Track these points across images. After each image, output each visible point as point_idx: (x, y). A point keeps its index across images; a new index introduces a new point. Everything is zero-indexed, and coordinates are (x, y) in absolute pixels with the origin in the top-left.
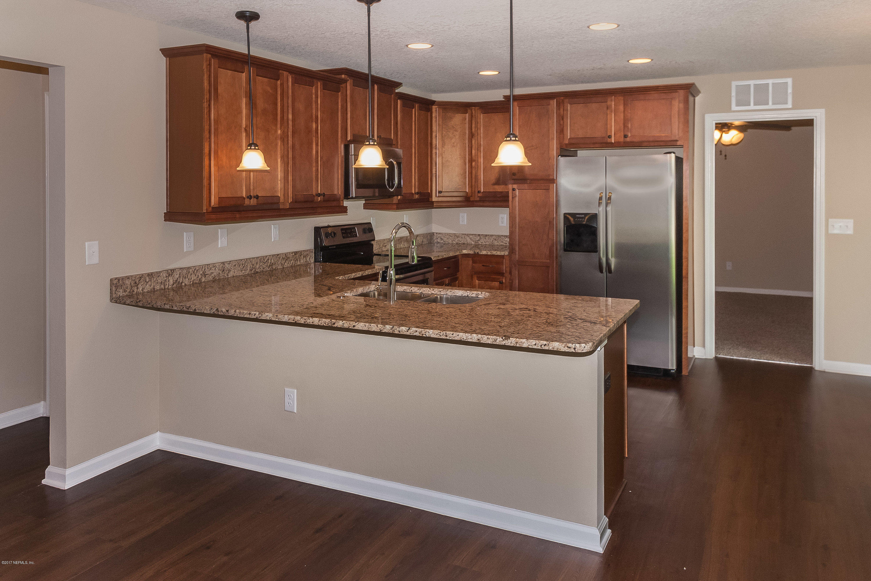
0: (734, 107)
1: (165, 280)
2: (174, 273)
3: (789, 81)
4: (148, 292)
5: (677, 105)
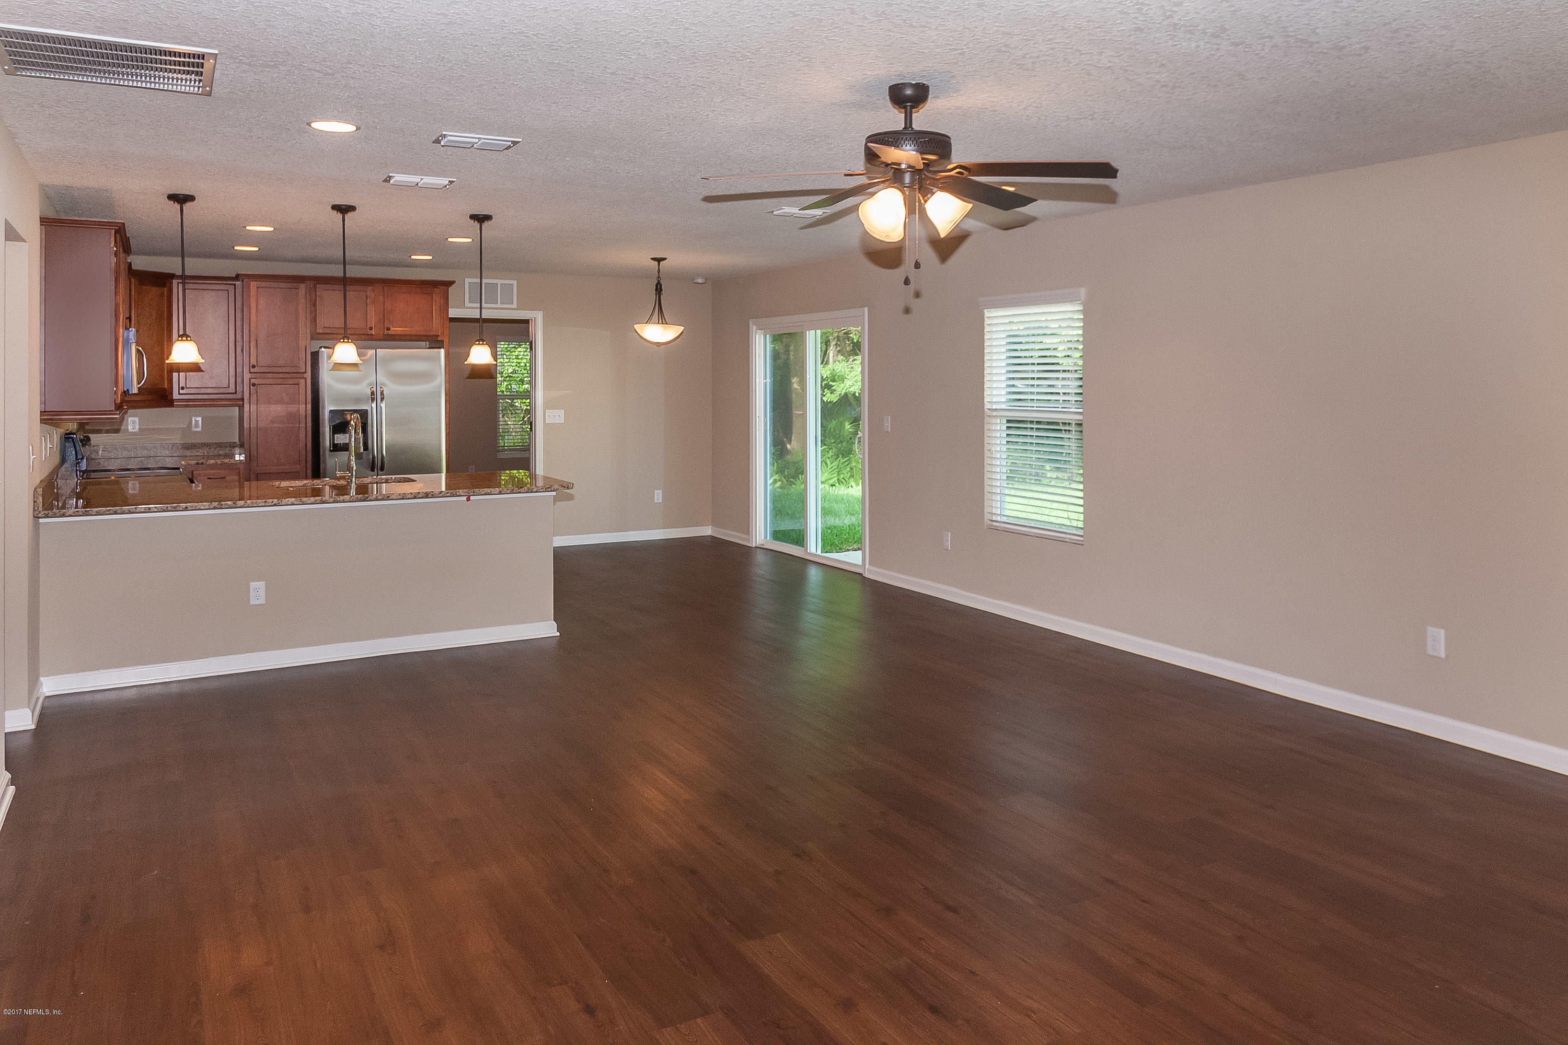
0: (467, 304)
3: (515, 283)
5: (437, 298)
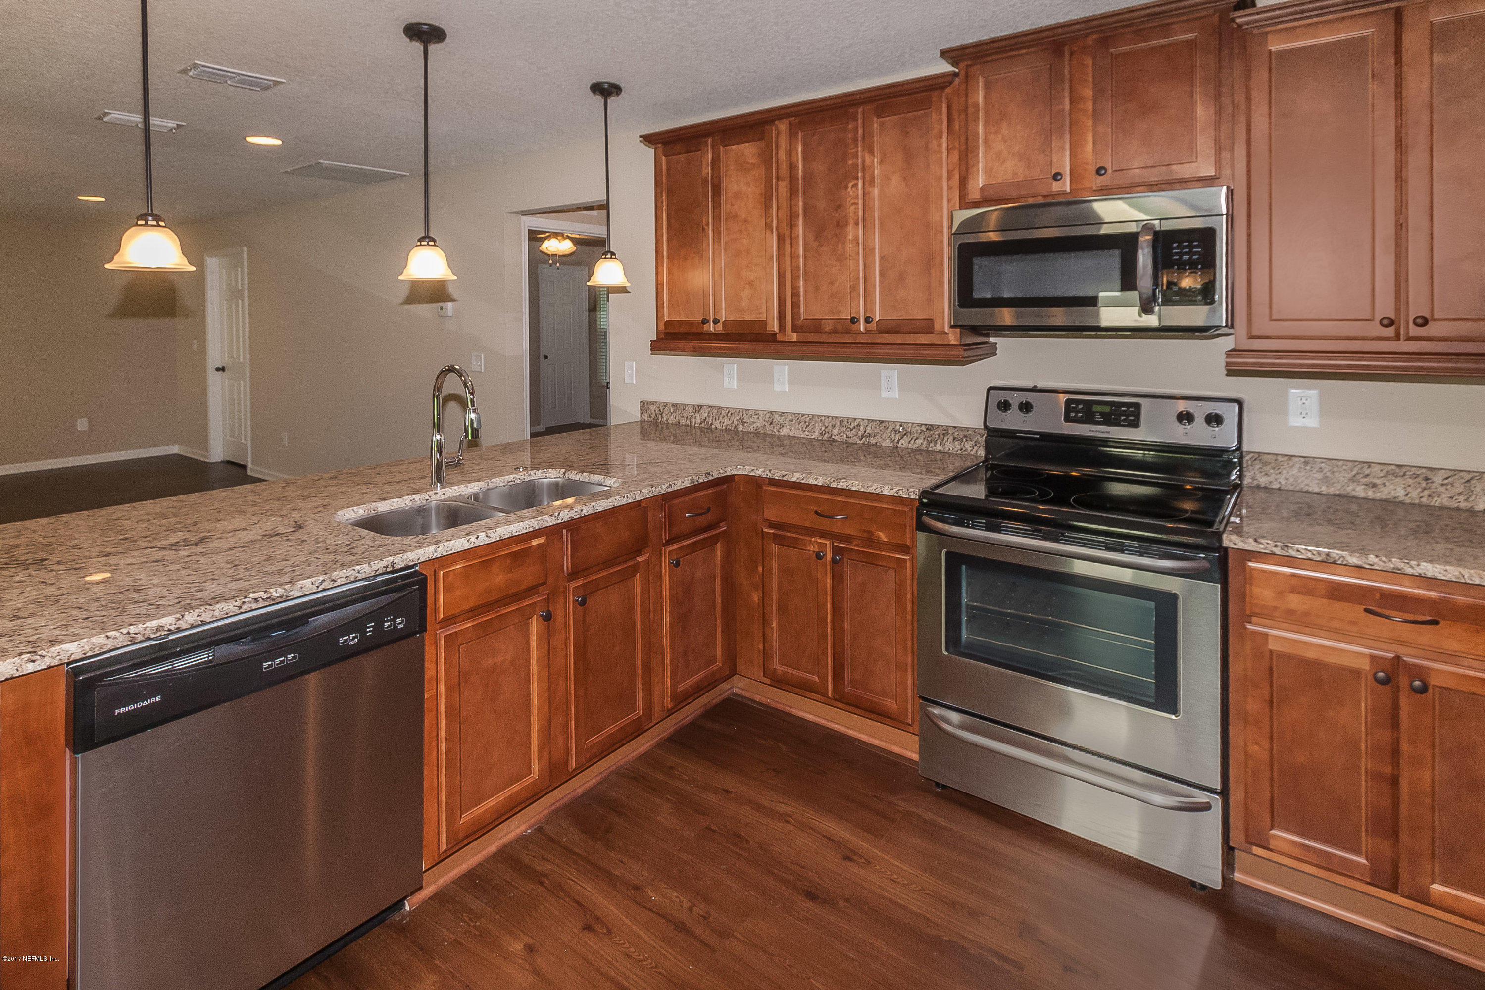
1: (692, 416)
2: (702, 411)
4: (672, 424)
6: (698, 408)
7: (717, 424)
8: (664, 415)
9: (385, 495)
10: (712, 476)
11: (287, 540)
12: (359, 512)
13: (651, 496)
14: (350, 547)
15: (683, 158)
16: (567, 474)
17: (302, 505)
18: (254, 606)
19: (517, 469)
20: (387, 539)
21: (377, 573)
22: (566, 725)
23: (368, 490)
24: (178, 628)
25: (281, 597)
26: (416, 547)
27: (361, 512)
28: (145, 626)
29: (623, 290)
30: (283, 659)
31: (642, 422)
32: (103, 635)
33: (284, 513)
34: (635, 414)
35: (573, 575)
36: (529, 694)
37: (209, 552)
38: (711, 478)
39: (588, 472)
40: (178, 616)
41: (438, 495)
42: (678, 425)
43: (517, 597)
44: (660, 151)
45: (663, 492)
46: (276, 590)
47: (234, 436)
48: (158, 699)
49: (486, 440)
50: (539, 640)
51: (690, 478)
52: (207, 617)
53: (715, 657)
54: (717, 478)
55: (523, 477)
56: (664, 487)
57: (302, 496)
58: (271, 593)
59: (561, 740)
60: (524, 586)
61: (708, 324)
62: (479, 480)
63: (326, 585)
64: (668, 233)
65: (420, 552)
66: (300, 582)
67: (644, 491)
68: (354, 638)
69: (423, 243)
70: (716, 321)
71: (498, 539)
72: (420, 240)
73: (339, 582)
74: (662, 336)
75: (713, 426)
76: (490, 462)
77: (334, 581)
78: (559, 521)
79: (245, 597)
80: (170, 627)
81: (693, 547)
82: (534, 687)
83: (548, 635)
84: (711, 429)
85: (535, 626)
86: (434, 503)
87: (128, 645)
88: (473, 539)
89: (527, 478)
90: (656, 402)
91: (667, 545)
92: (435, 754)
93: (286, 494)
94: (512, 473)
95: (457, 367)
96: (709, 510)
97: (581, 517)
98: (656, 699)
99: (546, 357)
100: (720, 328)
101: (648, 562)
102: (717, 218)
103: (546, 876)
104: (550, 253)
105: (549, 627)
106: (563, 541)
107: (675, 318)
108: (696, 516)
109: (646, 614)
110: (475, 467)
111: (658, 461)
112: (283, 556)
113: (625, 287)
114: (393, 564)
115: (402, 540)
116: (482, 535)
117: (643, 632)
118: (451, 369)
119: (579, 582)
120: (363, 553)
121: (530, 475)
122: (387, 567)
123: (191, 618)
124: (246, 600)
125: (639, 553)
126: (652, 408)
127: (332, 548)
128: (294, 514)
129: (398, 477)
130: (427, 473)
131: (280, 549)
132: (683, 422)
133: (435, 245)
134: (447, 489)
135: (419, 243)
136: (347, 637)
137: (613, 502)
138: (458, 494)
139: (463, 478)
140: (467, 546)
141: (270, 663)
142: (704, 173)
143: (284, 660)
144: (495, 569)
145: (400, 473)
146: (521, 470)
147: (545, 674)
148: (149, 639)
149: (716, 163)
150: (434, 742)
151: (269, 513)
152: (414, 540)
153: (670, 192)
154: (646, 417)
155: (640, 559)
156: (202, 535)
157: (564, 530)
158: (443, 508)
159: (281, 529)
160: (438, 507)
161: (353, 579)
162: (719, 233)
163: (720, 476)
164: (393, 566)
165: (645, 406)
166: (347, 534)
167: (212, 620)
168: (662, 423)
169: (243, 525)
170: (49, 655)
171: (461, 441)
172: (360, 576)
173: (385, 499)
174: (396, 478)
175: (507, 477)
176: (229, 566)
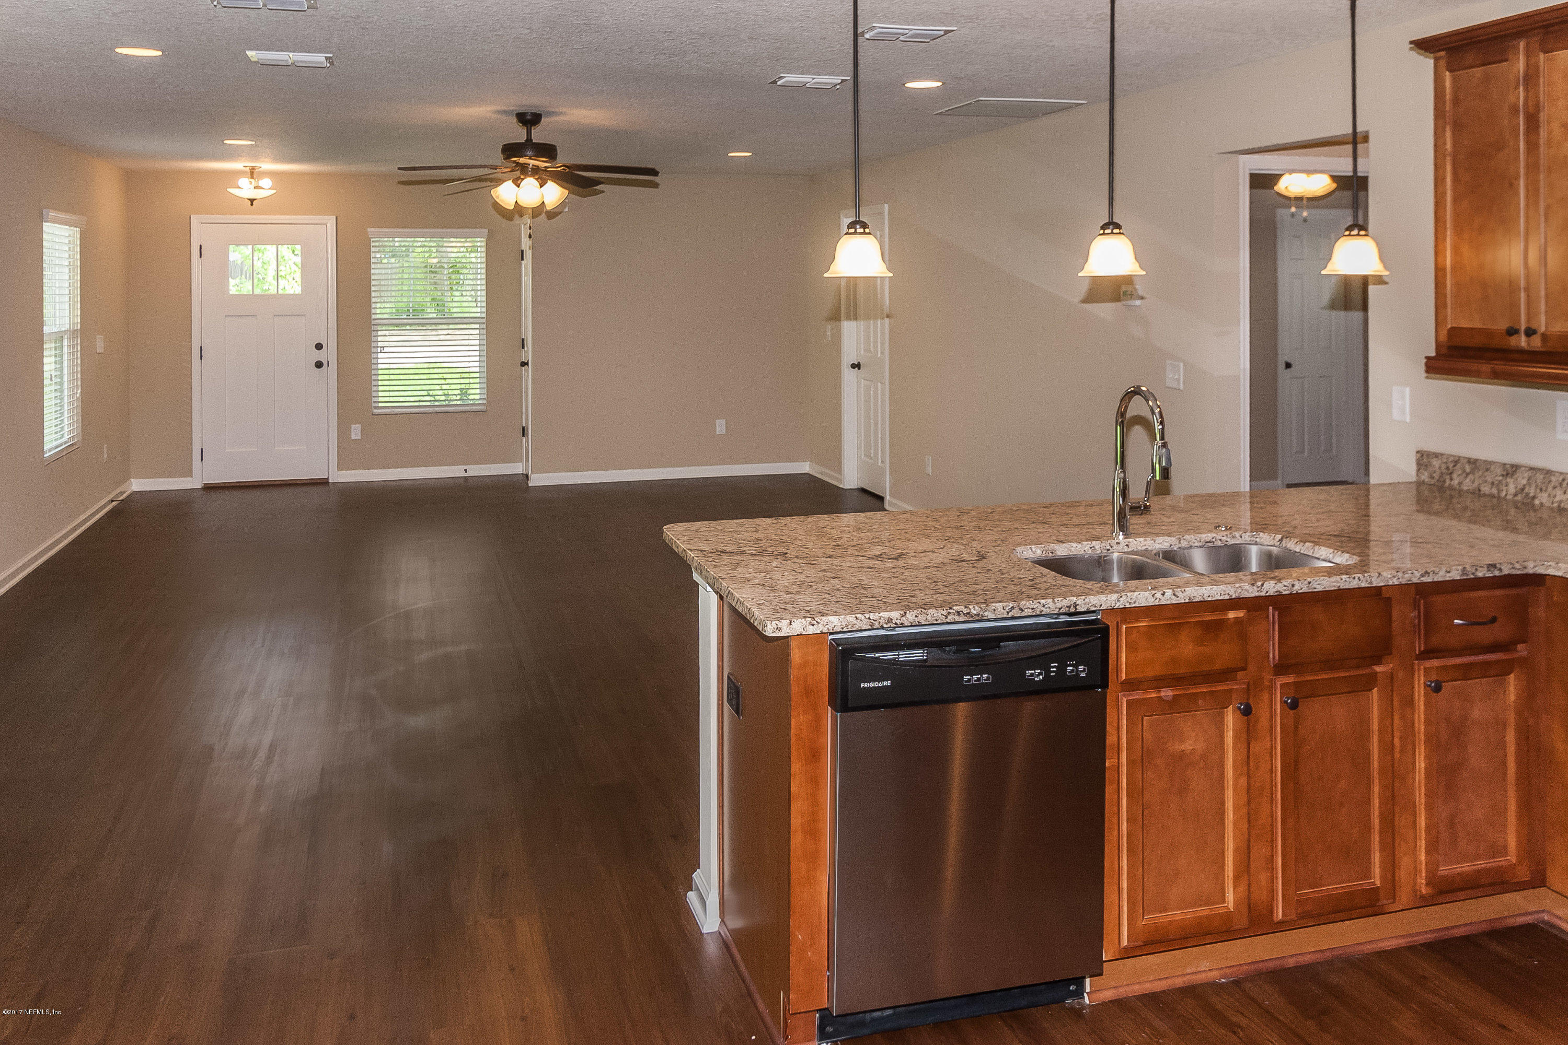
1: (1500, 481)
2: (1518, 474)
4: (1468, 491)
6: (1511, 470)
7: (1543, 498)
8: (1455, 476)
9: (1063, 538)
10: (1500, 570)
11: (974, 567)
12: (1037, 552)
13: (1397, 583)
14: (1033, 582)
15: (1478, 72)
16: (1284, 542)
17: (980, 537)
18: (957, 618)
19: (1217, 527)
20: (1069, 581)
21: (1061, 611)
22: (1271, 860)
23: (1044, 530)
24: (902, 624)
25: (978, 615)
26: (1098, 592)
27: (1039, 552)
28: (880, 615)
29: (1380, 280)
30: (979, 676)
31: (1419, 484)
32: (854, 616)
33: (965, 542)
34: (1407, 470)
35: (1281, 669)
36: (1223, 803)
37: (909, 567)
38: (1497, 573)
39: (1313, 542)
40: (902, 612)
41: (1121, 546)
42: (1477, 493)
43: (1209, 677)
44: (1443, 63)
45: (1415, 580)
46: (974, 607)
47: (869, 457)
48: (889, 683)
49: (1180, 485)
50: (1236, 737)
51: (1460, 568)
52: (922, 619)
53: (1505, 847)
54: (1509, 575)
55: (1224, 539)
56: (1417, 574)
57: (979, 528)
58: (970, 609)
59: (1264, 878)
60: (1217, 666)
61: (1515, 336)
62: (1169, 535)
63: (1015, 613)
64: (1454, 190)
65: (1103, 598)
66: (994, 604)
67: (1384, 574)
68: (1040, 674)
69: (1106, 231)
70: (1530, 332)
71: (1187, 601)
72: (1104, 227)
73: (1026, 613)
74: (1444, 351)
75: (1537, 502)
76: (1184, 515)
77: (1021, 610)
78: (1263, 594)
79: (950, 608)
80: (897, 622)
81: (1466, 672)
82: (1229, 795)
83: (1248, 734)
84: (1533, 506)
85: (1230, 718)
86: (1115, 555)
87: (869, 630)
88: (1158, 595)
89: (1231, 542)
90: (1442, 455)
91: (1424, 659)
92: (1115, 833)
93: (963, 523)
94: (1210, 531)
95: (1144, 389)
96: (1494, 620)
97: (1291, 594)
98: (1403, 874)
99: (1288, 365)
100: (1536, 343)
101: (1391, 676)
102: (1533, 167)
103: (1242, 1029)
104: (1292, 195)
105: (1248, 725)
106: (1268, 621)
107: (1465, 324)
108: (1471, 625)
109: (1387, 749)
110: (1165, 519)
111: (1421, 540)
112: (974, 581)
113: (1380, 276)
114: (1075, 605)
115: (1084, 584)
116: (1169, 593)
117: (1382, 770)
118: (1137, 392)
119: (1290, 679)
120: (1046, 590)
121: (1234, 537)
122: (1069, 607)
123: (911, 617)
124: (951, 611)
125: (1378, 660)
126: (1436, 463)
127: (1016, 581)
128: (975, 544)
129: (1075, 520)
130: (1108, 518)
131: (970, 574)
132: (1486, 489)
133: (1120, 233)
134: (1130, 540)
135: (1102, 232)
136: (1033, 672)
137: (1338, 582)
138: (1144, 548)
139: (1150, 530)
140: (1151, 602)
141: (969, 677)
142: (1512, 98)
143: (980, 678)
144: (1184, 636)
145: (1078, 515)
146: (1223, 529)
147: (1243, 781)
148: (882, 628)
149: (1531, 78)
150: (1116, 821)
151: (951, 540)
152: (1096, 586)
153: (1458, 127)
154: (1425, 477)
155: (1378, 669)
156: (900, 551)
157: (1271, 608)
158: (1126, 563)
159: (965, 556)
160: (1120, 560)
161: (1038, 613)
162: (1537, 191)
163: (1514, 572)
164: (1075, 607)
165: (1424, 459)
166: (1028, 570)
167: (926, 623)
168: (1451, 488)
169: (931, 548)
170: (822, 623)
171: (1148, 482)
172: (1045, 611)
173: (1062, 542)
174: (1073, 520)
175: (1204, 536)
176: (929, 581)
